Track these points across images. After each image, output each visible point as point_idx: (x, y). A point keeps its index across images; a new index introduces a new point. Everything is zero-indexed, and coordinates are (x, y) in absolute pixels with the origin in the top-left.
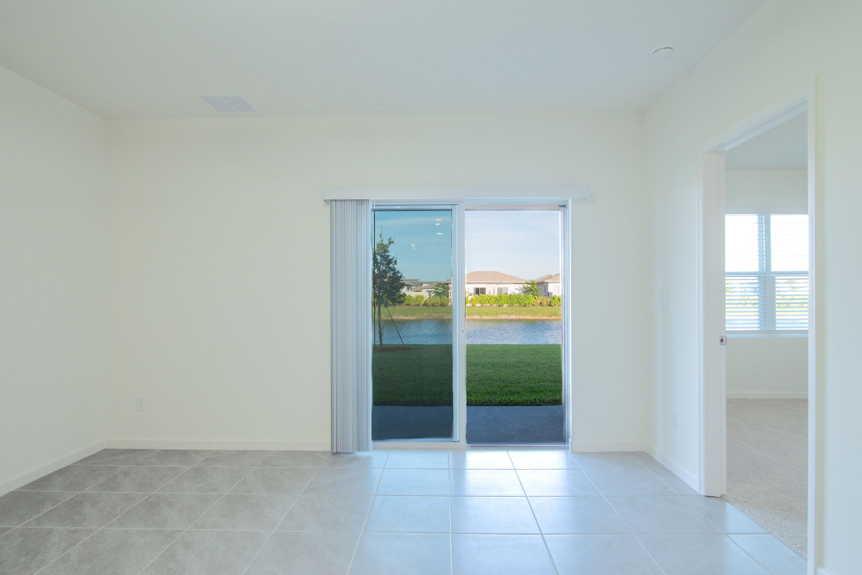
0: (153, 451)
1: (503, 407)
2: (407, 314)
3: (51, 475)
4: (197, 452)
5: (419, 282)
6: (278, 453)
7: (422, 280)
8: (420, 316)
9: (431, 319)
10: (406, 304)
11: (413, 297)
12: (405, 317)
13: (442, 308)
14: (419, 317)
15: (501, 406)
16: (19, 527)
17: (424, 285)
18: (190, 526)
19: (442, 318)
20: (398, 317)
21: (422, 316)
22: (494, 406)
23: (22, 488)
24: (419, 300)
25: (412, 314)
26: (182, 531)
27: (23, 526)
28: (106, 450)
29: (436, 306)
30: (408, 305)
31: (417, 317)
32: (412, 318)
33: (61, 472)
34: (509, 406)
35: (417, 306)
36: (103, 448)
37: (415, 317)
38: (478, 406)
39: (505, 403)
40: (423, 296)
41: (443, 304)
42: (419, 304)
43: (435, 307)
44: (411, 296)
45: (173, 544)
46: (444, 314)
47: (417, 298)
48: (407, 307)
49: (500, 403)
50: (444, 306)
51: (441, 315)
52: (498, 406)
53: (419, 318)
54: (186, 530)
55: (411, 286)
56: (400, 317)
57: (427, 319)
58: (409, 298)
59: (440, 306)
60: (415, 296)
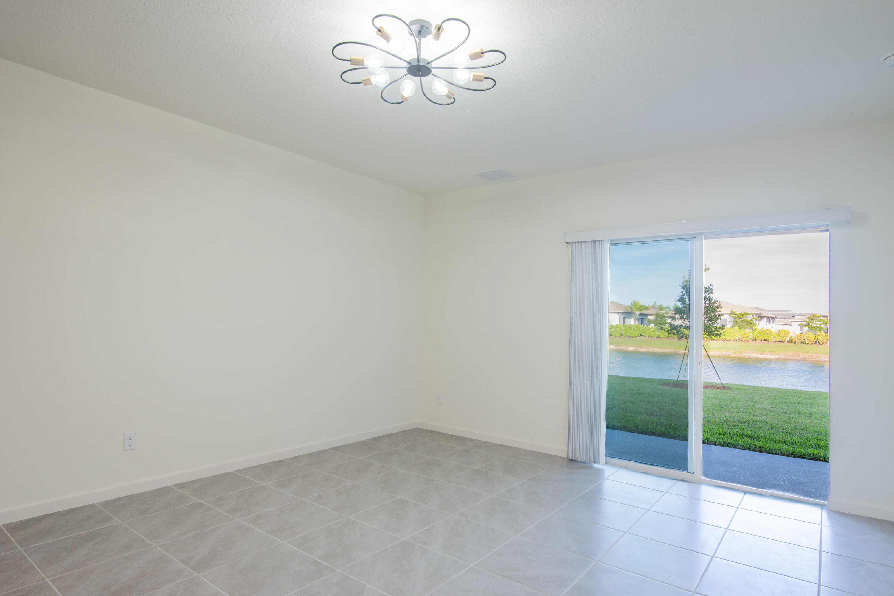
0: (445, 434)
1: (796, 459)
2: (764, 352)
3: (383, 436)
4: (471, 440)
5: (790, 313)
6: (527, 451)
7: (794, 311)
8: (783, 355)
9: (798, 360)
10: (764, 339)
11: (774, 331)
12: (761, 354)
13: (817, 347)
14: (781, 356)
15: (793, 457)
16: (359, 458)
17: (797, 317)
18: (444, 480)
19: (815, 359)
20: (751, 355)
21: (785, 355)
22: (784, 456)
23: (368, 440)
24: (782, 336)
25: (771, 352)
26: (438, 481)
27: (361, 458)
28: (417, 428)
29: (808, 343)
30: (765, 341)
31: (777, 356)
32: (770, 357)
33: (389, 436)
34: (804, 459)
35: (780, 343)
36: (416, 427)
37: (775, 356)
38: (763, 452)
39: (800, 455)
40: (787, 330)
41: (819, 342)
42: (782, 340)
43: (806, 345)
44: (770, 330)
45: (430, 486)
46: (819, 355)
47: (779, 333)
48: (764, 343)
49: (793, 454)
50: (819, 344)
51: (815, 356)
52: (789, 456)
53: (780, 358)
54: (441, 481)
55: (773, 318)
56: (754, 355)
57: (792, 360)
58: (768, 333)
59: (813, 344)
60: (777, 330)
